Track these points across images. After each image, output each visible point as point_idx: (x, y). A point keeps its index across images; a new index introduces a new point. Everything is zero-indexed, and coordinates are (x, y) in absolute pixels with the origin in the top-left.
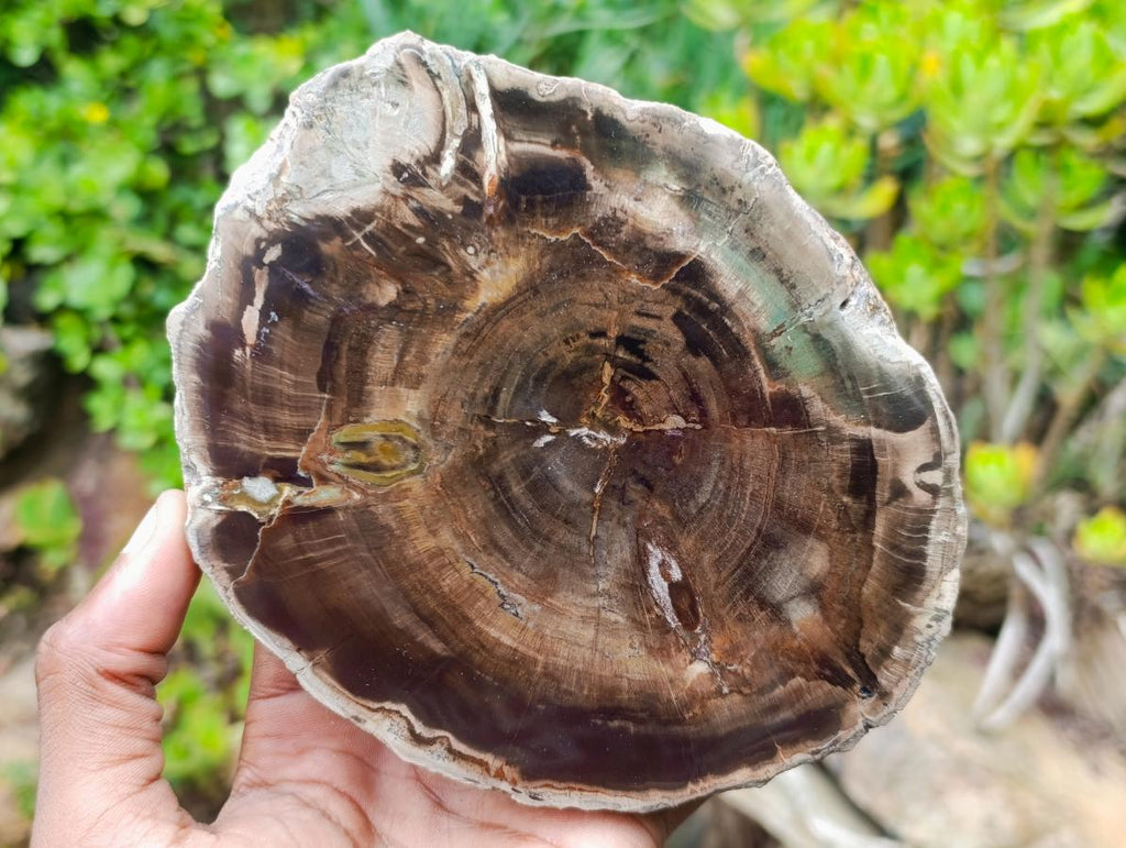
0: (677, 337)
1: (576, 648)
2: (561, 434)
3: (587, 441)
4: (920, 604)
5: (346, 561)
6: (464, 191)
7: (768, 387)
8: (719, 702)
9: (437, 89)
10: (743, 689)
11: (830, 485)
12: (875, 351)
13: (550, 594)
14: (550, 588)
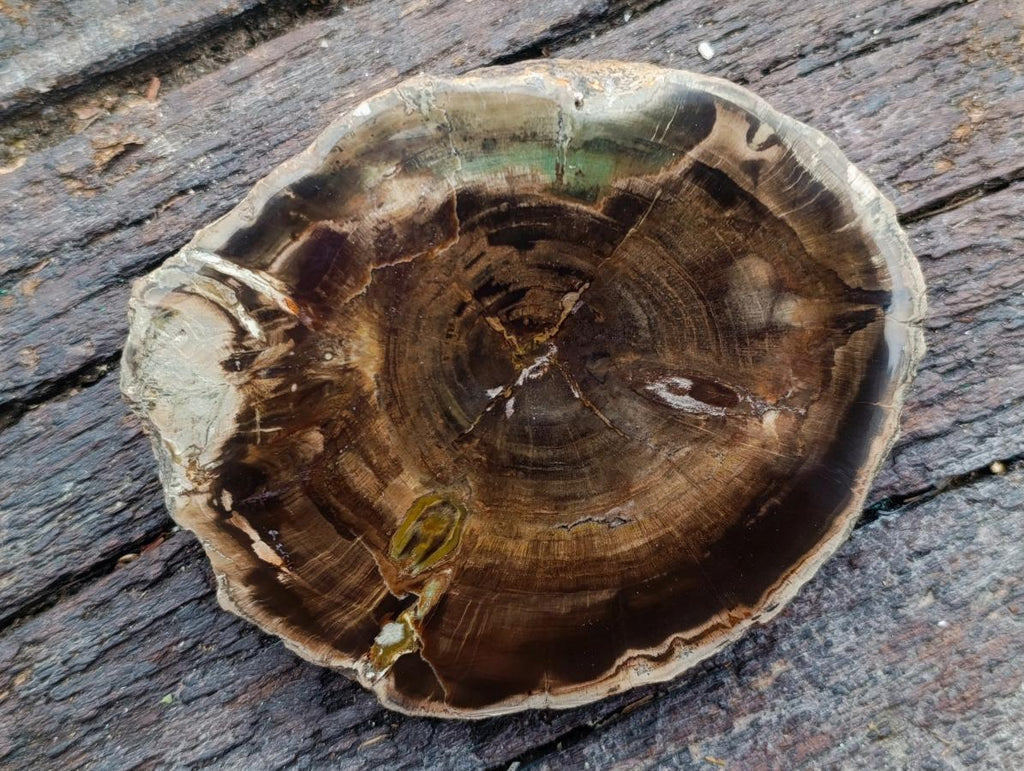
0: (504, 251)
1: (684, 497)
2: (515, 390)
3: (534, 376)
4: (854, 216)
5: (490, 614)
6: (280, 329)
7: (596, 211)
8: (807, 422)
9: (191, 294)
10: (811, 398)
12: (630, 107)
13: (628, 486)
14: (624, 483)
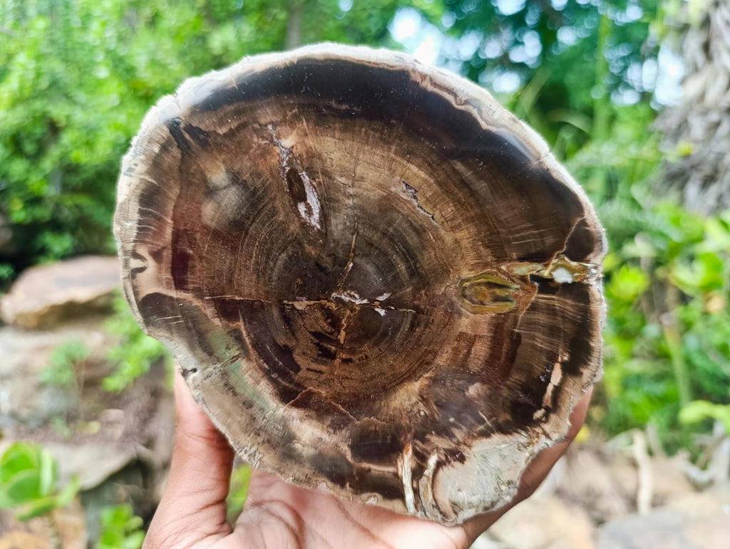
0: (299, 359)
1: (369, 161)
2: (372, 301)
3: (357, 296)
4: (142, 180)
5: (514, 227)
6: (424, 446)
7: (241, 324)
8: (274, 119)
10: (259, 127)
11: (201, 261)
13: (384, 198)
14: (384, 202)
